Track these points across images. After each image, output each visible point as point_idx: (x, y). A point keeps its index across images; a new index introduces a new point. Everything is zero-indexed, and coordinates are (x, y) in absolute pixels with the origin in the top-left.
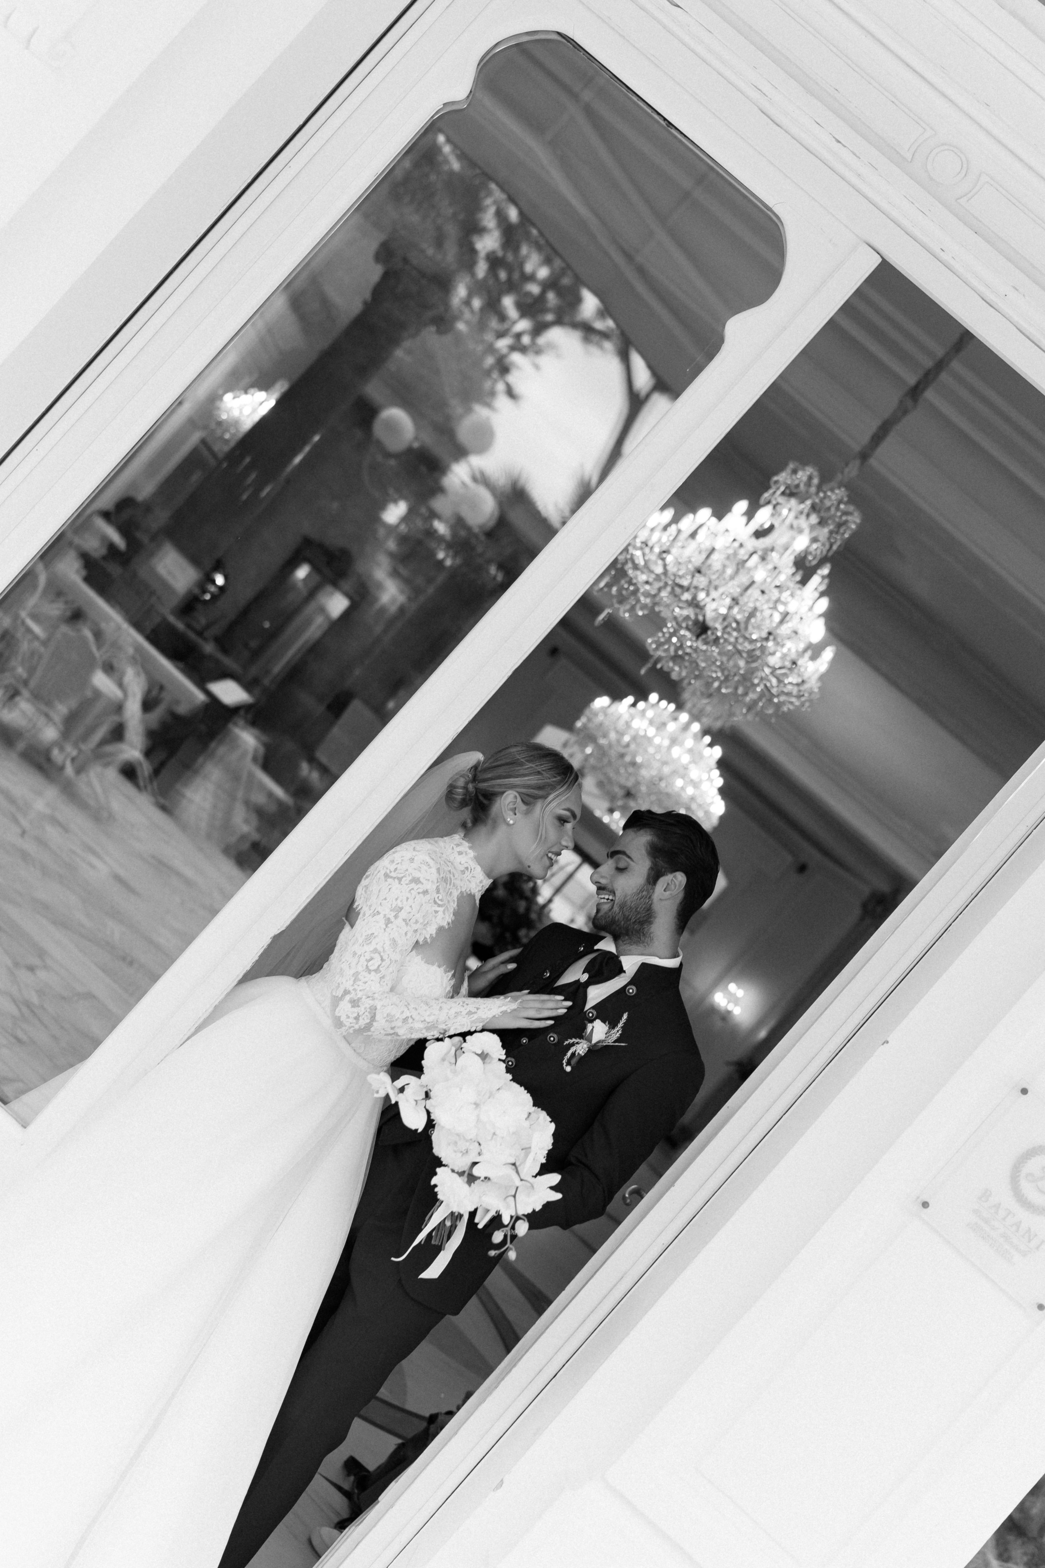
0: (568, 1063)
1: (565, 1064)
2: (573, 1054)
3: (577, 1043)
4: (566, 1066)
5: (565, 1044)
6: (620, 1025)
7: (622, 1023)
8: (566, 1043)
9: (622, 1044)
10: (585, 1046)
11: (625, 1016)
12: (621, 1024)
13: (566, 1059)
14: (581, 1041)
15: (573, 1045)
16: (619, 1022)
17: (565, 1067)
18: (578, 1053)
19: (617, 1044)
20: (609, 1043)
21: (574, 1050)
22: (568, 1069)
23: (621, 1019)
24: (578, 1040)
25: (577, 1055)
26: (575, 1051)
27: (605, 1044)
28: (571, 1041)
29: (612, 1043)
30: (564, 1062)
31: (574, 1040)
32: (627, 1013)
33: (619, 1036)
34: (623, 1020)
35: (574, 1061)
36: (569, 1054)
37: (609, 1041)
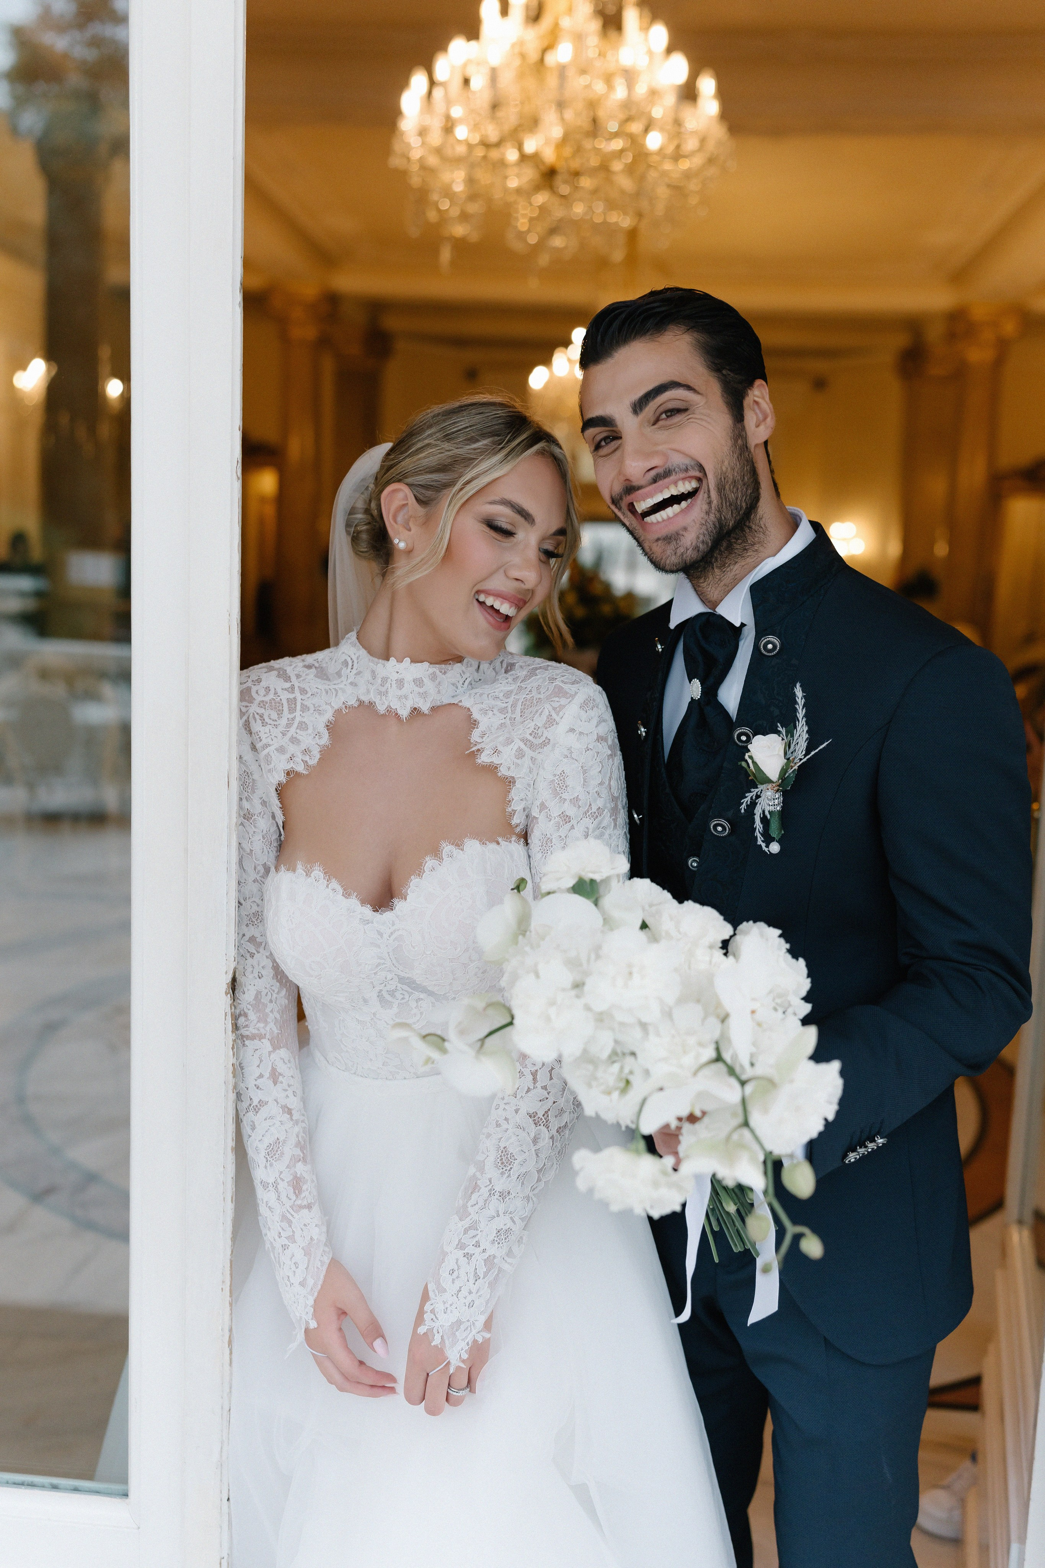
0: (768, 840)
1: (763, 845)
2: (764, 819)
3: (758, 797)
4: (767, 846)
5: (743, 811)
6: (801, 713)
7: (801, 707)
8: (743, 807)
9: (821, 747)
10: (769, 793)
11: (799, 692)
12: (800, 711)
13: (759, 835)
14: (759, 789)
15: (753, 804)
16: (796, 710)
17: (766, 850)
18: (769, 811)
19: (813, 753)
20: (801, 759)
21: (761, 811)
22: (775, 848)
23: (796, 703)
24: (755, 791)
25: (769, 817)
26: (764, 812)
27: (796, 767)
28: (747, 800)
29: (805, 755)
30: (760, 842)
31: (749, 795)
32: (798, 685)
33: (807, 736)
34: (799, 701)
35: (775, 831)
36: (758, 824)
37: (800, 757)
